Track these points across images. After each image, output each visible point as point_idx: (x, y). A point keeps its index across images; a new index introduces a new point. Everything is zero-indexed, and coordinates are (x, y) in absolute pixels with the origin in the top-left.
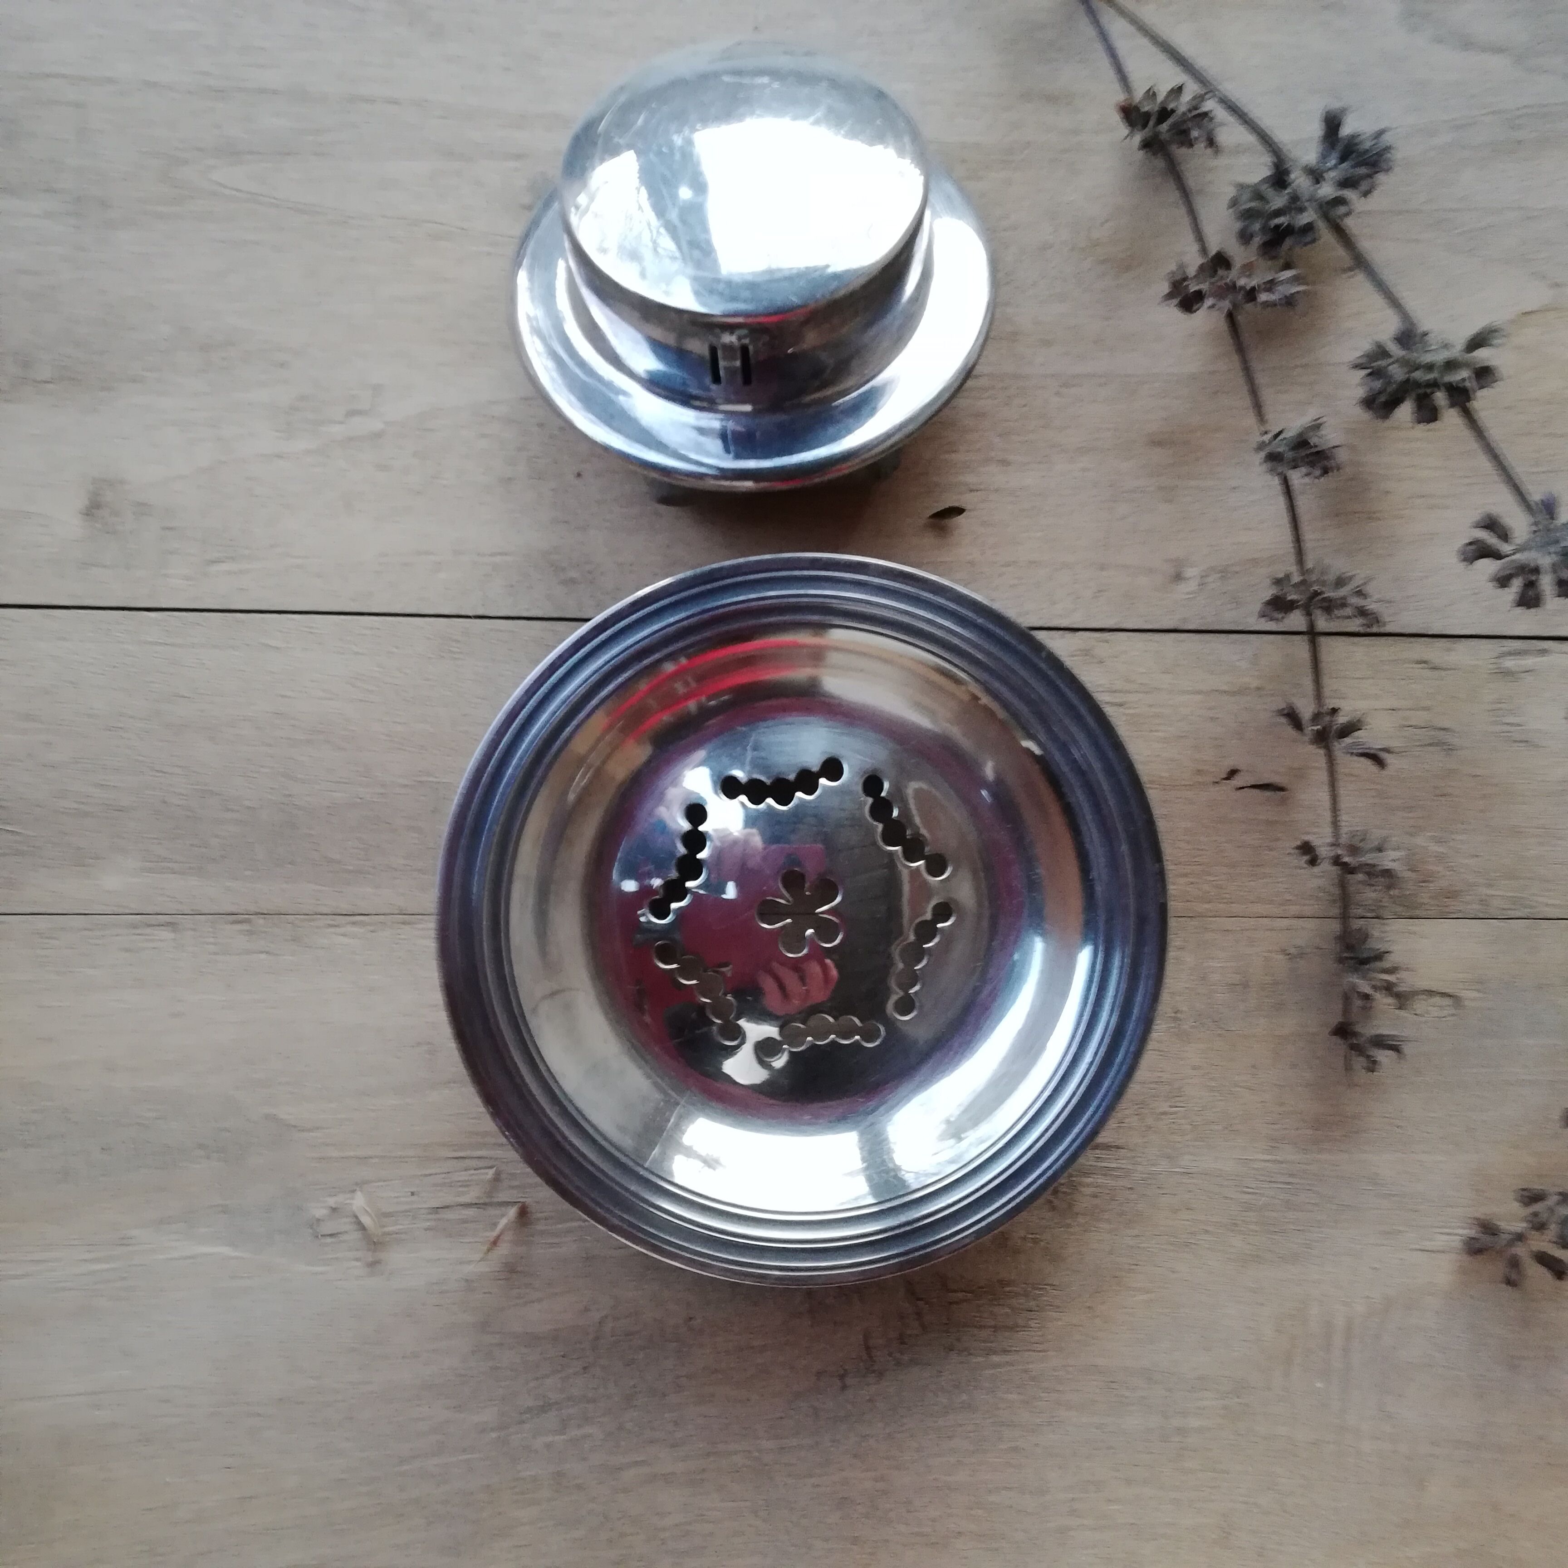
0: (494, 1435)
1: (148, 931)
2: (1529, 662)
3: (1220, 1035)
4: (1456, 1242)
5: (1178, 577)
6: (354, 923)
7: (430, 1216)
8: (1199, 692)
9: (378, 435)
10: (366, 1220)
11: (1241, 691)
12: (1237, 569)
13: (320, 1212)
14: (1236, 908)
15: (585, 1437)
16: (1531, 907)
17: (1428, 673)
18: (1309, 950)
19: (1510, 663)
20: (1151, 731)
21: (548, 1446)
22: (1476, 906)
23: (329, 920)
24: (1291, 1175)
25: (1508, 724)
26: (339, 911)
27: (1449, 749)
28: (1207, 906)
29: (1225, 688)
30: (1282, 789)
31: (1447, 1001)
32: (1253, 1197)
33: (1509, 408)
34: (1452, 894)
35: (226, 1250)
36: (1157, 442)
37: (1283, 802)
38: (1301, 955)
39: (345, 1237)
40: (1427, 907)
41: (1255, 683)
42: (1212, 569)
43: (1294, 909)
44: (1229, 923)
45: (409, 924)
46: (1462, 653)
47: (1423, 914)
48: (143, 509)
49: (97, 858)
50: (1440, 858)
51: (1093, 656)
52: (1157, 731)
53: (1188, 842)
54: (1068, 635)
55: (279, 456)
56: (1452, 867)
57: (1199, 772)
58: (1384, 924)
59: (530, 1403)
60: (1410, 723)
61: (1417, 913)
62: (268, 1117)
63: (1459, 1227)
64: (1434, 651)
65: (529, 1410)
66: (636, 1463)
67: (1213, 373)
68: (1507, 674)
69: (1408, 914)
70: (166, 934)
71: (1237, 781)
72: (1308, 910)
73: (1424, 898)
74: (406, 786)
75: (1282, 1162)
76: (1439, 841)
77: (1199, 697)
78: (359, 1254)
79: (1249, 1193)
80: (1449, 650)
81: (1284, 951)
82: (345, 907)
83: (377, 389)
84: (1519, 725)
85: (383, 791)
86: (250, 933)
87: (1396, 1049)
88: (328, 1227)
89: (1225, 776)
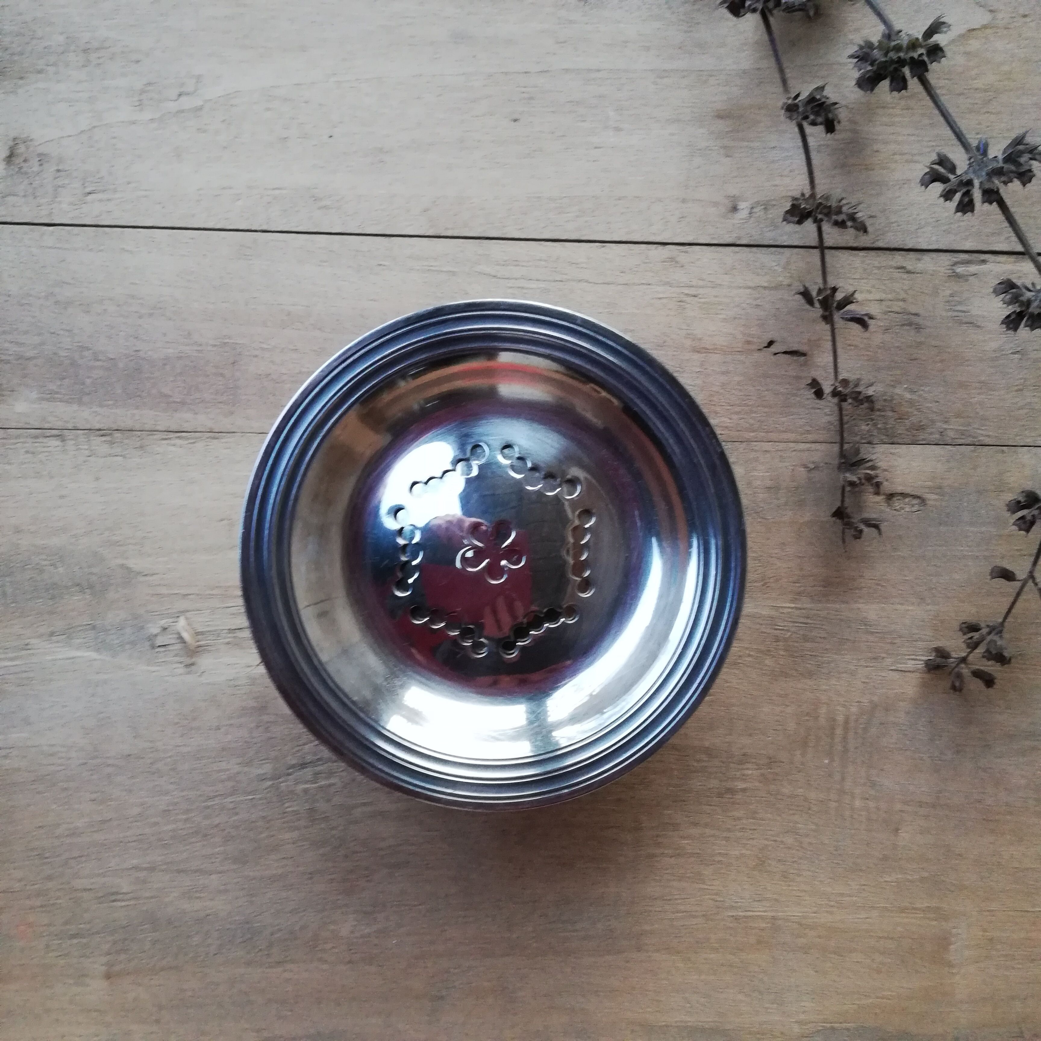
0: (269, 783)
1: (45, 440)
2: (973, 268)
3: (760, 522)
4: (920, 665)
5: (735, 209)
6: (179, 437)
7: (230, 635)
8: (749, 288)
9: (200, 109)
10: (186, 635)
11: (777, 287)
12: (774, 203)
13: (154, 630)
14: (773, 436)
15: (330, 785)
16: (974, 437)
17: (905, 276)
18: (822, 465)
19: (960, 269)
20: (717, 314)
21: (306, 791)
22: (937, 436)
23: (164, 435)
24: (808, 618)
25: (957, 311)
26: (170, 430)
27: (918, 328)
28: (752, 434)
29: (766, 284)
30: (804, 355)
31: (915, 501)
32: (782, 632)
33: (960, 94)
34: (921, 428)
35: (93, 655)
36: (720, 116)
37: (805, 364)
38: (816, 468)
39: (170, 648)
40: (903, 436)
41: (786, 282)
42: (758, 203)
43: (810, 437)
44: (767, 446)
45: (217, 438)
46: (927, 261)
47: (900, 441)
48: (43, 158)
49: (13, 391)
50: (911, 403)
51: (677, 262)
52: (721, 314)
53: (740, 390)
54: (660, 247)
55: (134, 123)
56: (920, 409)
57: (748, 342)
58: (873, 448)
59: (294, 762)
60: (893, 310)
61: (895, 440)
62: (122, 566)
63: (922, 655)
64: (909, 261)
65: (293, 766)
66: (364, 804)
67: (758, 69)
68: (958, 276)
69: (891, 441)
70: (55, 443)
71: (773, 349)
72: (821, 438)
73: (901, 430)
74: (215, 346)
75: (800, 609)
76: (912, 391)
77: (748, 291)
78: (182, 659)
79: (779, 629)
80: (919, 260)
81: (805, 466)
82: (174, 427)
83: (199, 78)
84: (964, 312)
85: (199, 348)
86: (112, 443)
87: (876, 527)
88: (160, 641)
89: (766, 345)
